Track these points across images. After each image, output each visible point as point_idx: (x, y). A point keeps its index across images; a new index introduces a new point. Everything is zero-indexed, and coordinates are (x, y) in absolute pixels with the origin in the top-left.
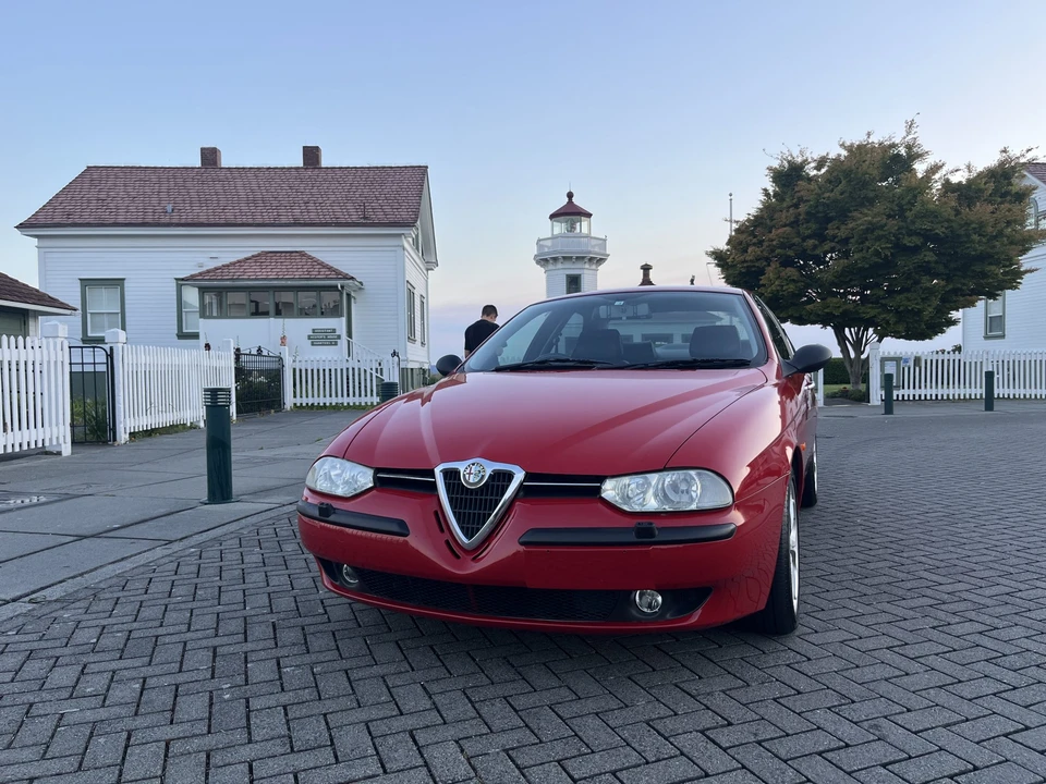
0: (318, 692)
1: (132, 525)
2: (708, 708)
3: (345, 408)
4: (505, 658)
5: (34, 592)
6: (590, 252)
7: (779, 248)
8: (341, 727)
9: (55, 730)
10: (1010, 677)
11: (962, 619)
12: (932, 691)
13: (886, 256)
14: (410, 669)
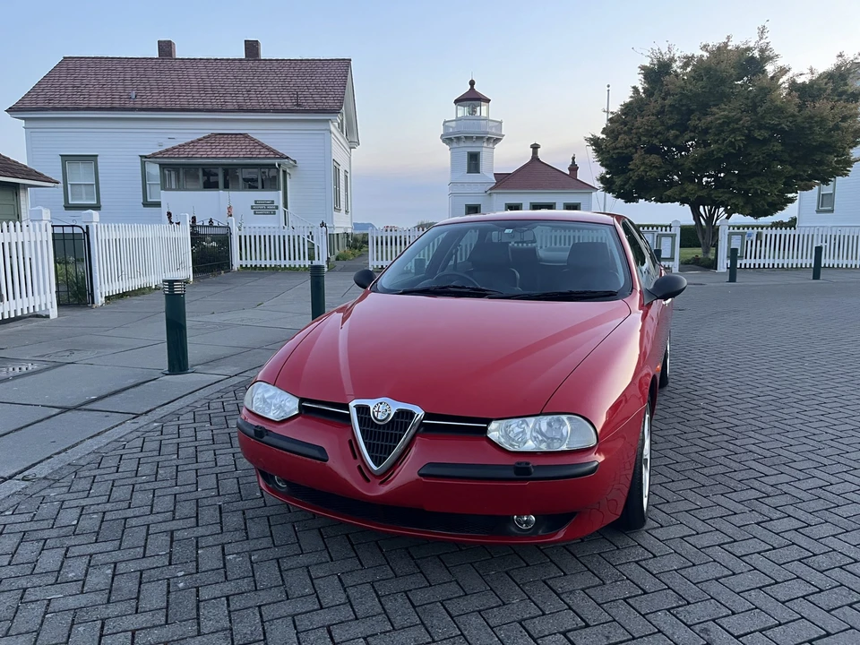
0: (255, 581)
1: (106, 396)
2: (570, 608)
3: (283, 269)
4: (407, 549)
5: (27, 469)
6: (488, 133)
7: (644, 136)
8: (272, 620)
9: (44, 617)
10: (818, 579)
11: (783, 515)
12: (753, 593)
13: (739, 146)
14: (329, 560)
